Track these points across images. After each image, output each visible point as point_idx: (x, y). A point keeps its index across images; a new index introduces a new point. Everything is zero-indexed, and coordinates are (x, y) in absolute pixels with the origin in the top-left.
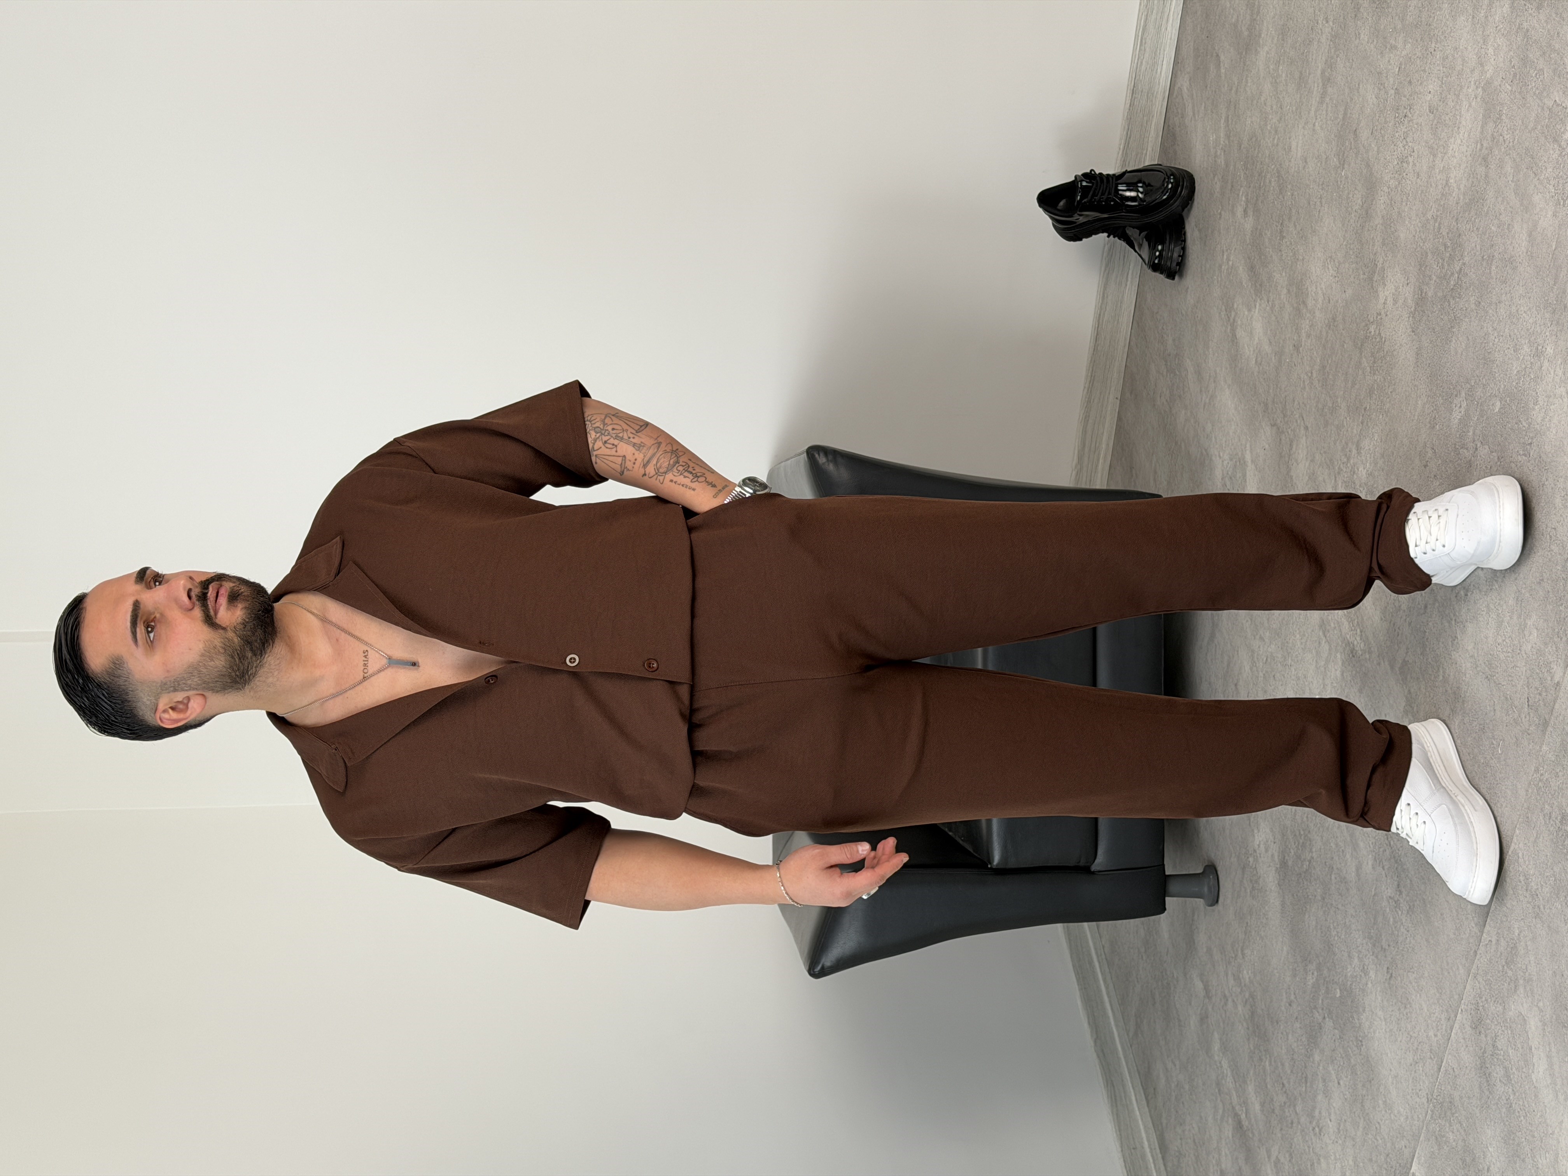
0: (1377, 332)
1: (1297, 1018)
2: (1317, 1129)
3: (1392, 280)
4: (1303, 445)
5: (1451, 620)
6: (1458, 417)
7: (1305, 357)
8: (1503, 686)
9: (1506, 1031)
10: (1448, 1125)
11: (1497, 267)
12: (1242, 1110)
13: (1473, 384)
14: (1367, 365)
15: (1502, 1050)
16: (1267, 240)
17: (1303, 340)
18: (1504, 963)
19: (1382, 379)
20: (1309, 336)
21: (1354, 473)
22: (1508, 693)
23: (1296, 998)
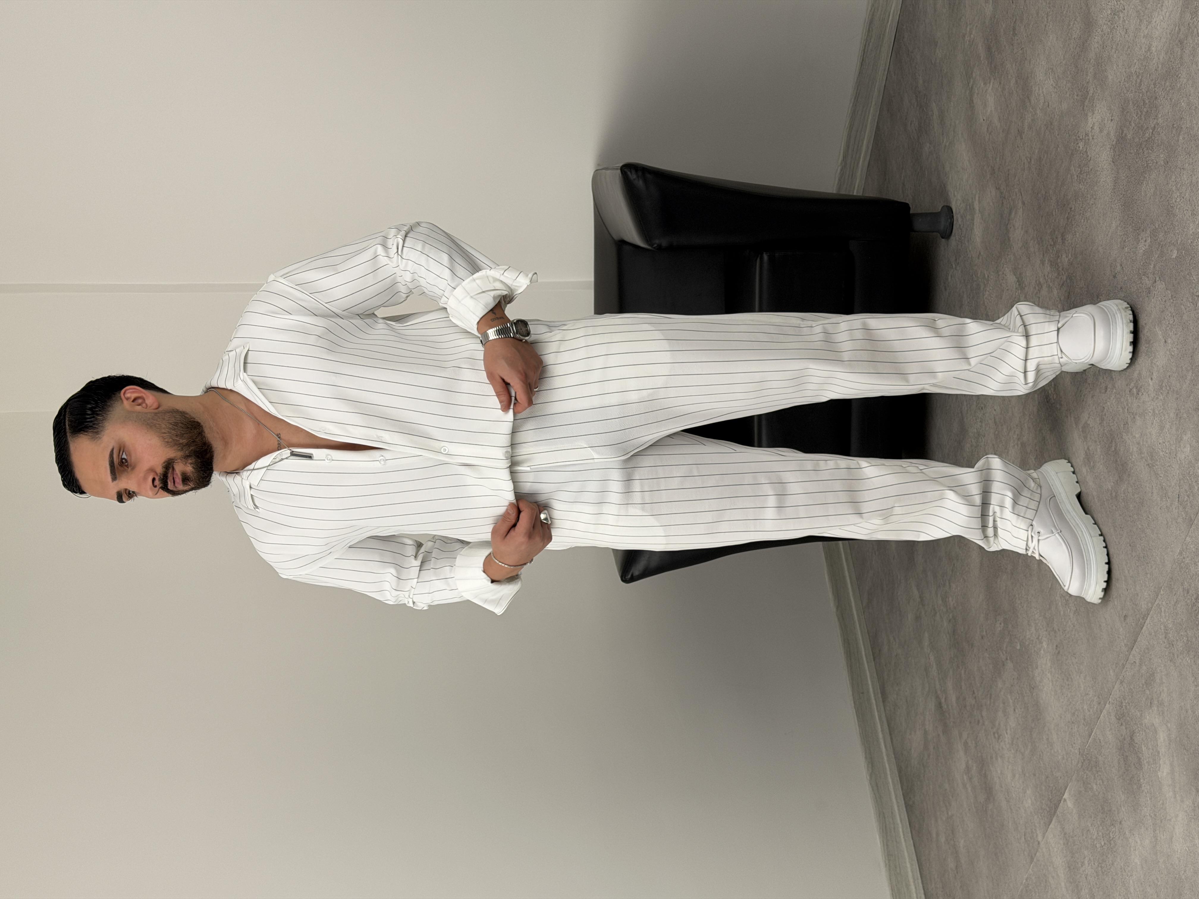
0: (1085, 150)
1: (986, 650)
2: (996, 735)
3: (1100, 111)
4: (1020, 216)
5: (1125, 407)
6: (1143, 249)
7: (1026, 144)
8: (1161, 477)
9: (1141, 732)
10: (1093, 777)
11: (1184, 138)
12: (943, 696)
13: (1157, 227)
14: (1074, 173)
15: (1137, 743)
16: (1002, 30)
17: (1026, 129)
18: (1143, 683)
19: (1086, 191)
20: (1030, 128)
21: (1059, 257)
22: (1164, 484)
23: (987, 635)
